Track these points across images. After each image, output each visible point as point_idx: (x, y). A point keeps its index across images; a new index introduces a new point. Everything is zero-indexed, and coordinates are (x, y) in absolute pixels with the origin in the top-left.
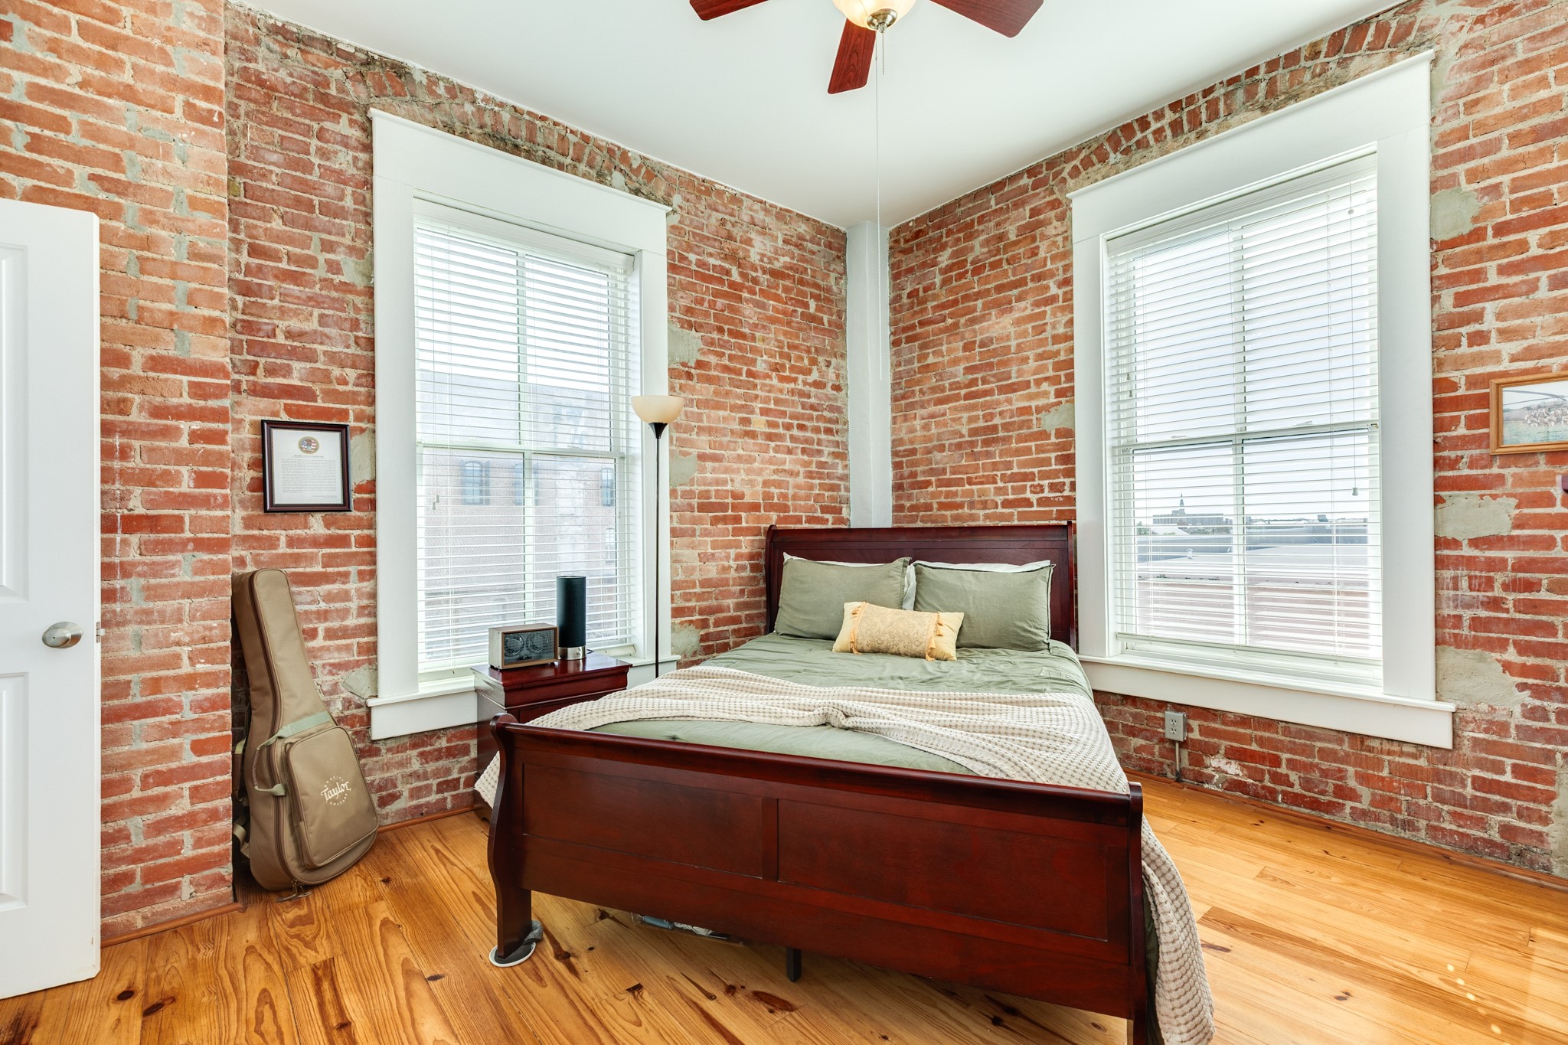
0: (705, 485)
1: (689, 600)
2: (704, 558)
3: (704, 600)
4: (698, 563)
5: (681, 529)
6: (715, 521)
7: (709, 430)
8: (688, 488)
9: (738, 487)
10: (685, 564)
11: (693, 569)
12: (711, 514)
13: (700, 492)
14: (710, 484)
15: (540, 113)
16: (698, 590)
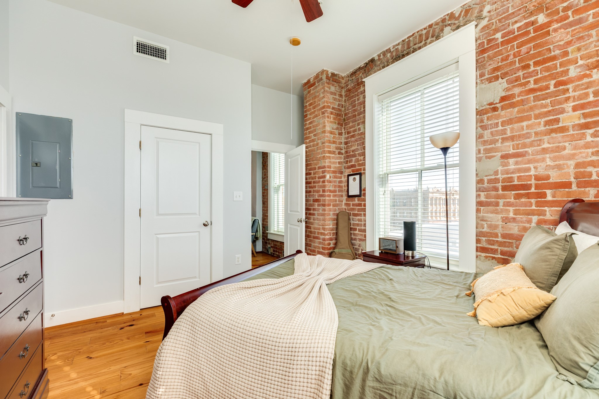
0: (507, 174)
1: (493, 245)
2: (506, 220)
3: (505, 247)
4: (500, 223)
5: (486, 202)
6: (518, 197)
7: (512, 138)
8: (493, 177)
9: (541, 172)
10: (489, 223)
11: (496, 227)
12: (513, 192)
13: (504, 179)
14: (513, 173)
15: (411, 34)
16: (500, 239)
